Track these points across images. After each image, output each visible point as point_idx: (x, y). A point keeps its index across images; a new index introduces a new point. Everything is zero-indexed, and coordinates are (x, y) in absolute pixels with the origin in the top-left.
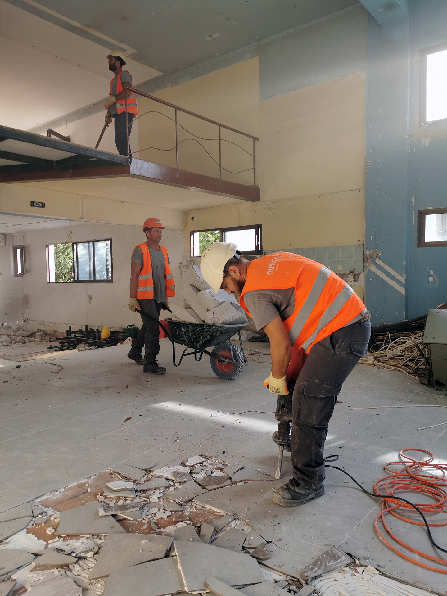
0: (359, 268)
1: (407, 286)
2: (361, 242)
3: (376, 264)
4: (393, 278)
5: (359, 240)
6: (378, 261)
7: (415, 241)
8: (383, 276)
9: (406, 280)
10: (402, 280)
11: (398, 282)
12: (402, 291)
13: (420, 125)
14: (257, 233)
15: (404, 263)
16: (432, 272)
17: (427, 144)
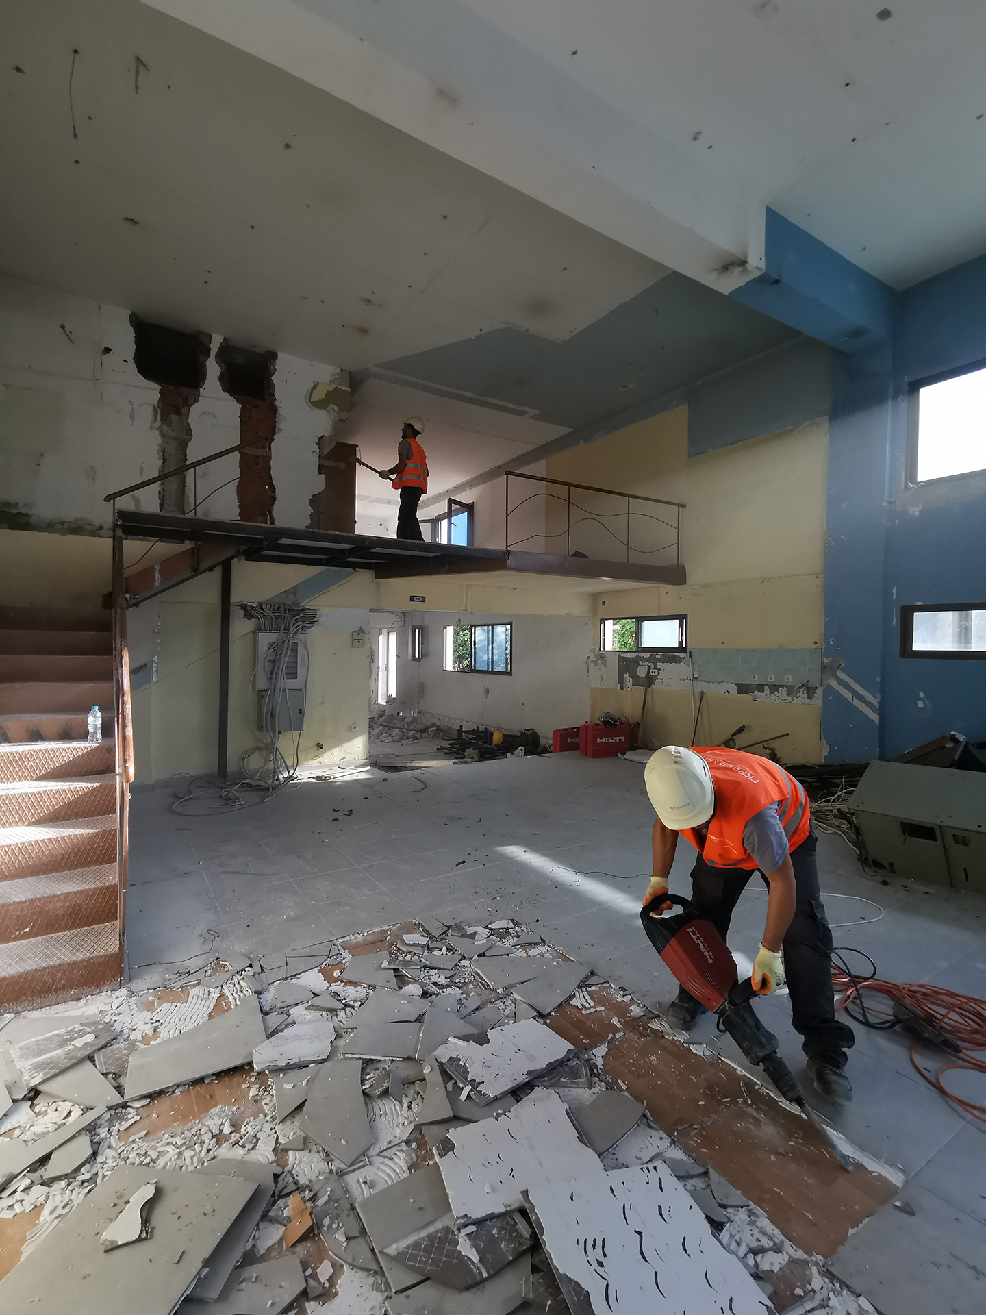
0: (814, 681)
1: (882, 711)
2: (818, 645)
3: (837, 678)
4: (862, 699)
5: (815, 643)
6: (840, 674)
7: (896, 649)
8: (848, 695)
9: (882, 703)
10: (875, 702)
11: (868, 704)
12: (875, 718)
13: (906, 486)
14: (681, 626)
15: (878, 679)
16: (922, 694)
17: (917, 514)
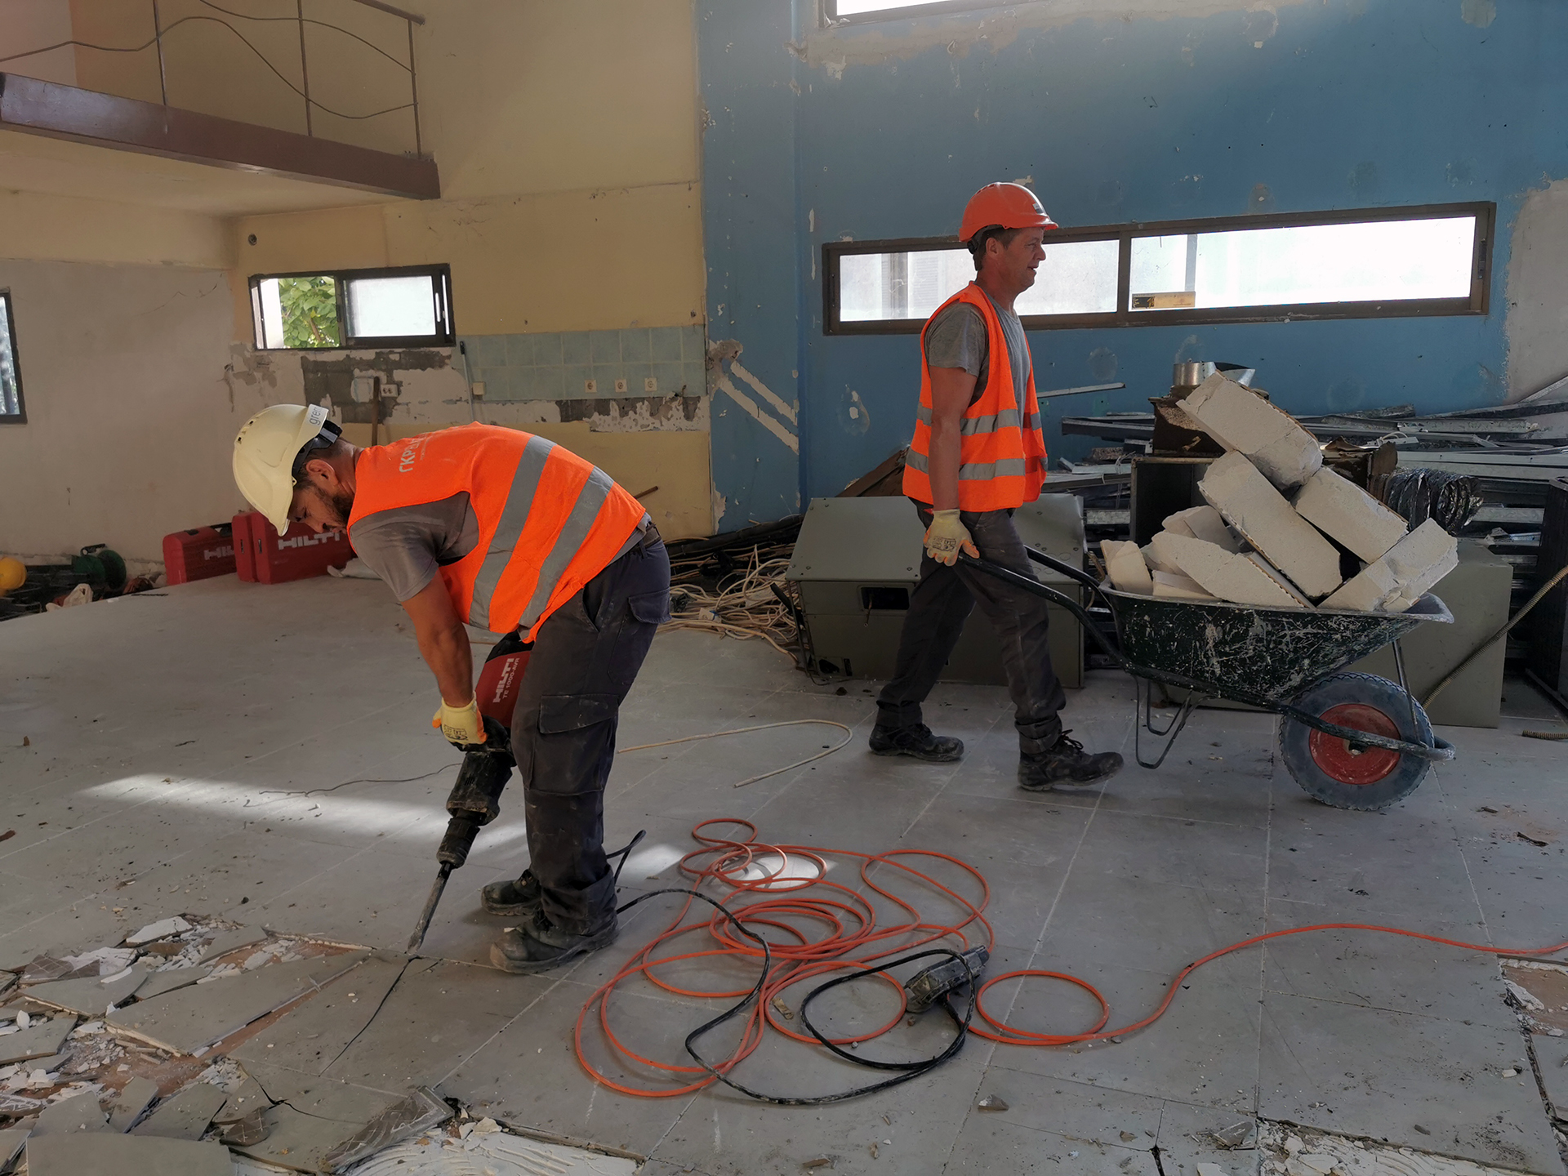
0: (695, 388)
1: (803, 430)
2: (698, 319)
3: (733, 377)
4: (772, 412)
5: (693, 315)
6: (736, 368)
7: (817, 321)
8: (749, 406)
9: (801, 415)
10: (791, 414)
11: (782, 419)
12: (792, 441)
13: (822, 23)
14: (437, 288)
15: (795, 375)
16: (855, 396)
17: (839, 76)
